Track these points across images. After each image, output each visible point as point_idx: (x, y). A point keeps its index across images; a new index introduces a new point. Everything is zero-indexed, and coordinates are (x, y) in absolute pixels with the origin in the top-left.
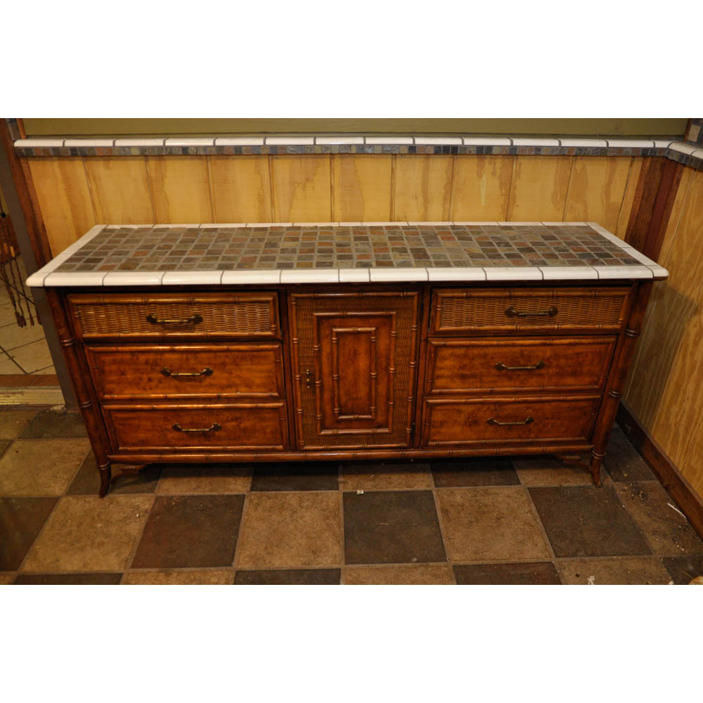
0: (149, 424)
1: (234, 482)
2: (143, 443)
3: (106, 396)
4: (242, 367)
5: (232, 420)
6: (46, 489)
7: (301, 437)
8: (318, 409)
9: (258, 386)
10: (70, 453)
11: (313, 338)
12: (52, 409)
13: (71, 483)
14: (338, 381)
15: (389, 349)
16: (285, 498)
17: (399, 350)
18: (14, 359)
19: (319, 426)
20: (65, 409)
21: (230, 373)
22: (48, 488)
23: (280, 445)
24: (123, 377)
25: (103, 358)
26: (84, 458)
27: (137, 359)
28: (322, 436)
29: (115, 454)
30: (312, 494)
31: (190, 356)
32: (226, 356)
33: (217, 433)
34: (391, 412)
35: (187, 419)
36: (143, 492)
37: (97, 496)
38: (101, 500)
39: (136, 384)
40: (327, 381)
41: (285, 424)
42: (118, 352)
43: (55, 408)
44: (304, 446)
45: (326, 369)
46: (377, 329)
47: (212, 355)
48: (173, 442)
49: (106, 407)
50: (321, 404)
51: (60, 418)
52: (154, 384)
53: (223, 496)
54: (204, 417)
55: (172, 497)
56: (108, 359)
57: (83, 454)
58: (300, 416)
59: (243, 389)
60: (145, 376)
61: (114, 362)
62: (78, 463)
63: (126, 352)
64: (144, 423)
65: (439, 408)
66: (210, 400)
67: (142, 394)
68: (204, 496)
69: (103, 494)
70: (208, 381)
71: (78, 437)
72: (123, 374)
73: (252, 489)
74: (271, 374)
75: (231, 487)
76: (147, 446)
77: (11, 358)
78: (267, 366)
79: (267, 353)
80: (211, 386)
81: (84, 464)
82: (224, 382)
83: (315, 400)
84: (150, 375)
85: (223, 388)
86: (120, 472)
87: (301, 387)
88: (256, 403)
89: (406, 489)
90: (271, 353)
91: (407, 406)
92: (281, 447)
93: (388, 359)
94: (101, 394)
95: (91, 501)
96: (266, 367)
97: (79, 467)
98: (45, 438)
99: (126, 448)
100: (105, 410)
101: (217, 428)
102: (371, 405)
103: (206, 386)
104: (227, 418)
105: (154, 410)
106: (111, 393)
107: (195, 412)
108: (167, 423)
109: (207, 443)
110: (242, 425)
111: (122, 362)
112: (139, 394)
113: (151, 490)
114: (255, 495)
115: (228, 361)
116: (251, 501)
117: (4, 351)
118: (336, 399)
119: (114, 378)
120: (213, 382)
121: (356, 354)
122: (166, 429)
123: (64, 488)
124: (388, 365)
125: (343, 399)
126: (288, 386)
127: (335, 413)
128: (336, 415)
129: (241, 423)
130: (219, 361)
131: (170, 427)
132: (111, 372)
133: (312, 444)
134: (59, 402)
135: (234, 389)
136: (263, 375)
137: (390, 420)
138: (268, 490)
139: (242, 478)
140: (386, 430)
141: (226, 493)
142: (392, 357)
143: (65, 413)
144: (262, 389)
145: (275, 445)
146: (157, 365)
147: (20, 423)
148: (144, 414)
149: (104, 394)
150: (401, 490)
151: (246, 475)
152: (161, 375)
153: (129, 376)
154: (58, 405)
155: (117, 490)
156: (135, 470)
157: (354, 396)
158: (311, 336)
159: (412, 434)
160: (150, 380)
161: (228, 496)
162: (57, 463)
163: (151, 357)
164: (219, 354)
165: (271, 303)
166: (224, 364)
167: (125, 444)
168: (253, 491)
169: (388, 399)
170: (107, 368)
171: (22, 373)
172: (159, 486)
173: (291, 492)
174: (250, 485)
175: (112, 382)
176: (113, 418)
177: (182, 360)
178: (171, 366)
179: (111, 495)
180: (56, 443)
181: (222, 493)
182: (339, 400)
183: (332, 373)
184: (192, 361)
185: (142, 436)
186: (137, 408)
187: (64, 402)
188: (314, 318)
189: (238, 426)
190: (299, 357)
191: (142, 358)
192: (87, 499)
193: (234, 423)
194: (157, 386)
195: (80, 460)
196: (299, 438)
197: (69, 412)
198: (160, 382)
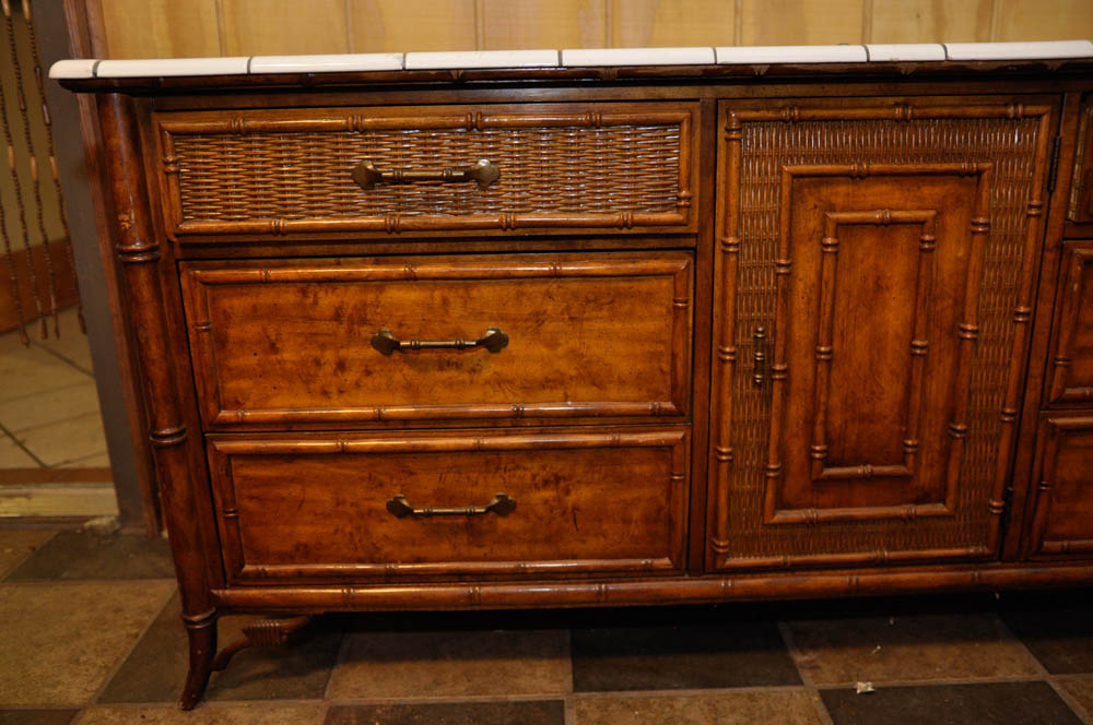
0: (326, 497)
1: (528, 672)
2: (306, 552)
3: (225, 414)
4: (586, 325)
5: (546, 483)
6: (47, 690)
7: (721, 529)
8: (773, 447)
9: (622, 382)
10: (118, 610)
11: (778, 241)
12: (87, 524)
13: (112, 675)
14: (829, 362)
15: (965, 274)
16: (672, 707)
17: (990, 274)
18: (26, 446)
19: (770, 496)
20: (118, 526)
21: (552, 344)
22: (54, 687)
23: (663, 557)
24: (273, 358)
25: (226, 303)
26: (149, 620)
27: (315, 303)
28: (775, 525)
29: (234, 586)
30: (738, 695)
31: (451, 295)
32: (549, 295)
33: (503, 523)
34: (956, 454)
35: (427, 482)
36: (297, 696)
37: (178, 705)
38: (184, 717)
39: (305, 376)
40: (802, 368)
41: (682, 494)
42: (266, 282)
43: (96, 522)
44: (726, 555)
45: (801, 331)
46: (940, 213)
47: (510, 290)
48: (387, 549)
49: (219, 445)
50: (781, 434)
51: (103, 542)
52: (350, 377)
53: (505, 704)
54: (474, 476)
55: (371, 709)
56: (238, 303)
57: (149, 612)
58: (724, 467)
59: (583, 391)
60: (330, 356)
61: (254, 314)
62: (135, 631)
63: (287, 282)
64: (314, 493)
65: (1077, 441)
66: (492, 423)
67: (317, 407)
68: (454, 705)
69: (193, 697)
70: (492, 367)
71: (142, 577)
72: (273, 348)
73: (578, 686)
74: (661, 348)
75: (523, 682)
76: (317, 562)
77: (20, 444)
78: (653, 323)
79: (654, 284)
80: (500, 382)
81: (147, 634)
82: (536, 371)
83: (768, 420)
84: (343, 353)
85: (531, 387)
86: (242, 638)
87: (733, 383)
88: (613, 432)
89: (974, 679)
90: (666, 283)
91: (998, 437)
92: (666, 561)
93: (960, 302)
94: (212, 406)
95: (160, 716)
96: (650, 326)
97: (136, 642)
98: (63, 580)
99: (260, 567)
100: (218, 453)
101: (505, 508)
102: (907, 435)
103: (487, 382)
104: (534, 477)
105: (344, 453)
106: (237, 405)
107: (449, 461)
108: (373, 494)
109: (477, 552)
110: (571, 500)
111: (275, 313)
112: (309, 407)
113: (317, 692)
114: (588, 700)
115: (550, 307)
116: (581, 714)
117: (8, 434)
118: (820, 418)
119: (248, 360)
120: (507, 370)
121: (880, 287)
122: (370, 511)
123: (94, 687)
124: (961, 317)
125: (837, 420)
126: (701, 381)
127: (812, 459)
128: (817, 465)
129: (568, 492)
130: (527, 308)
131: (382, 505)
132: (242, 342)
133: (748, 552)
134: (106, 512)
135: (559, 393)
136: (638, 349)
137: (953, 477)
138: (621, 689)
139: (545, 662)
140: (940, 508)
141: (513, 697)
142: (971, 293)
143: (116, 533)
144: (630, 392)
145: (653, 557)
146: (363, 321)
147: (13, 553)
148: (317, 467)
149: (220, 408)
150: (964, 681)
151: (555, 654)
152: (372, 352)
153: (289, 355)
154: (101, 517)
155: (229, 692)
156: (279, 631)
157: (866, 409)
158: (774, 235)
159: (1005, 516)
160: (341, 366)
161: (516, 704)
162: (83, 632)
163: (351, 297)
164: (529, 288)
165: (685, 127)
166: (538, 318)
167: (262, 556)
168: (582, 690)
169: (952, 417)
170: (234, 333)
171: (35, 465)
172: (336, 683)
173: (682, 692)
174: (570, 677)
175: (242, 374)
176: (236, 481)
177: (430, 307)
178: (400, 325)
179: (212, 705)
180: (86, 590)
181: (502, 697)
182: (826, 423)
183: (817, 342)
184: (456, 310)
185: (305, 532)
186: (300, 449)
187: (116, 512)
188: (786, 179)
189: (560, 500)
190: (736, 294)
191: (327, 300)
192: (150, 714)
193: (548, 494)
194: (358, 385)
195: (140, 624)
196: (716, 534)
197: (125, 532)
198: (368, 373)
